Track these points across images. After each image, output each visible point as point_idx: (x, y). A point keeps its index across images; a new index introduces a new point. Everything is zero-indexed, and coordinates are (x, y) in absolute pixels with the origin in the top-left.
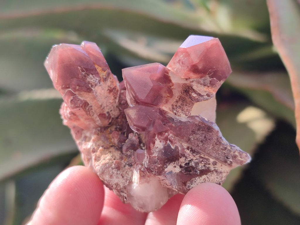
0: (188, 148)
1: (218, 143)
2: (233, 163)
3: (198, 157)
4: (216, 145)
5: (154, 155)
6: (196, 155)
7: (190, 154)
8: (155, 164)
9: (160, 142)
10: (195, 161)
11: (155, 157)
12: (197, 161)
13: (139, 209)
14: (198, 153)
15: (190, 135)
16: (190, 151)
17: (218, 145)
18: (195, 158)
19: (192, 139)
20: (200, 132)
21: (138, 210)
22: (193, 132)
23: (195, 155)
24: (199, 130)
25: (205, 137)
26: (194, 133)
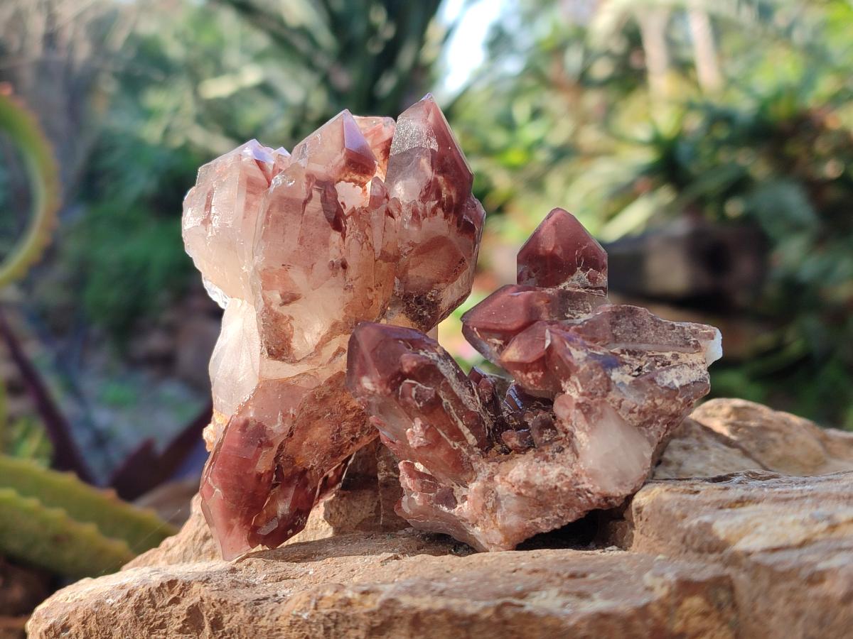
0: (623, 352)
1: (657, 324)
2: (699, 341)
3: (646, 359)
4: (657, 327)
5: (582, 369)
6: (641, 357)
7: (632, 359)
8: (592, 378)
9: (578, 350)
10: (646, 366)
11: (585, 369)
12: (648, 364)
13: (621, 491)
14: (642, 353)
15: (612, 331)
16: (629, 354)
17: (659, 326)
18: (643, 363)
19: (619, 334)
20: (623, 320)
21: (620, 493)
22: (613, 324)
23: (639, 357)
24: (618, 318)
25: (634, 325)
26: (616, 325)
